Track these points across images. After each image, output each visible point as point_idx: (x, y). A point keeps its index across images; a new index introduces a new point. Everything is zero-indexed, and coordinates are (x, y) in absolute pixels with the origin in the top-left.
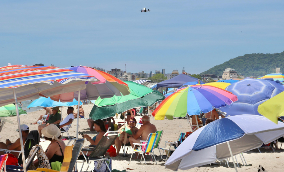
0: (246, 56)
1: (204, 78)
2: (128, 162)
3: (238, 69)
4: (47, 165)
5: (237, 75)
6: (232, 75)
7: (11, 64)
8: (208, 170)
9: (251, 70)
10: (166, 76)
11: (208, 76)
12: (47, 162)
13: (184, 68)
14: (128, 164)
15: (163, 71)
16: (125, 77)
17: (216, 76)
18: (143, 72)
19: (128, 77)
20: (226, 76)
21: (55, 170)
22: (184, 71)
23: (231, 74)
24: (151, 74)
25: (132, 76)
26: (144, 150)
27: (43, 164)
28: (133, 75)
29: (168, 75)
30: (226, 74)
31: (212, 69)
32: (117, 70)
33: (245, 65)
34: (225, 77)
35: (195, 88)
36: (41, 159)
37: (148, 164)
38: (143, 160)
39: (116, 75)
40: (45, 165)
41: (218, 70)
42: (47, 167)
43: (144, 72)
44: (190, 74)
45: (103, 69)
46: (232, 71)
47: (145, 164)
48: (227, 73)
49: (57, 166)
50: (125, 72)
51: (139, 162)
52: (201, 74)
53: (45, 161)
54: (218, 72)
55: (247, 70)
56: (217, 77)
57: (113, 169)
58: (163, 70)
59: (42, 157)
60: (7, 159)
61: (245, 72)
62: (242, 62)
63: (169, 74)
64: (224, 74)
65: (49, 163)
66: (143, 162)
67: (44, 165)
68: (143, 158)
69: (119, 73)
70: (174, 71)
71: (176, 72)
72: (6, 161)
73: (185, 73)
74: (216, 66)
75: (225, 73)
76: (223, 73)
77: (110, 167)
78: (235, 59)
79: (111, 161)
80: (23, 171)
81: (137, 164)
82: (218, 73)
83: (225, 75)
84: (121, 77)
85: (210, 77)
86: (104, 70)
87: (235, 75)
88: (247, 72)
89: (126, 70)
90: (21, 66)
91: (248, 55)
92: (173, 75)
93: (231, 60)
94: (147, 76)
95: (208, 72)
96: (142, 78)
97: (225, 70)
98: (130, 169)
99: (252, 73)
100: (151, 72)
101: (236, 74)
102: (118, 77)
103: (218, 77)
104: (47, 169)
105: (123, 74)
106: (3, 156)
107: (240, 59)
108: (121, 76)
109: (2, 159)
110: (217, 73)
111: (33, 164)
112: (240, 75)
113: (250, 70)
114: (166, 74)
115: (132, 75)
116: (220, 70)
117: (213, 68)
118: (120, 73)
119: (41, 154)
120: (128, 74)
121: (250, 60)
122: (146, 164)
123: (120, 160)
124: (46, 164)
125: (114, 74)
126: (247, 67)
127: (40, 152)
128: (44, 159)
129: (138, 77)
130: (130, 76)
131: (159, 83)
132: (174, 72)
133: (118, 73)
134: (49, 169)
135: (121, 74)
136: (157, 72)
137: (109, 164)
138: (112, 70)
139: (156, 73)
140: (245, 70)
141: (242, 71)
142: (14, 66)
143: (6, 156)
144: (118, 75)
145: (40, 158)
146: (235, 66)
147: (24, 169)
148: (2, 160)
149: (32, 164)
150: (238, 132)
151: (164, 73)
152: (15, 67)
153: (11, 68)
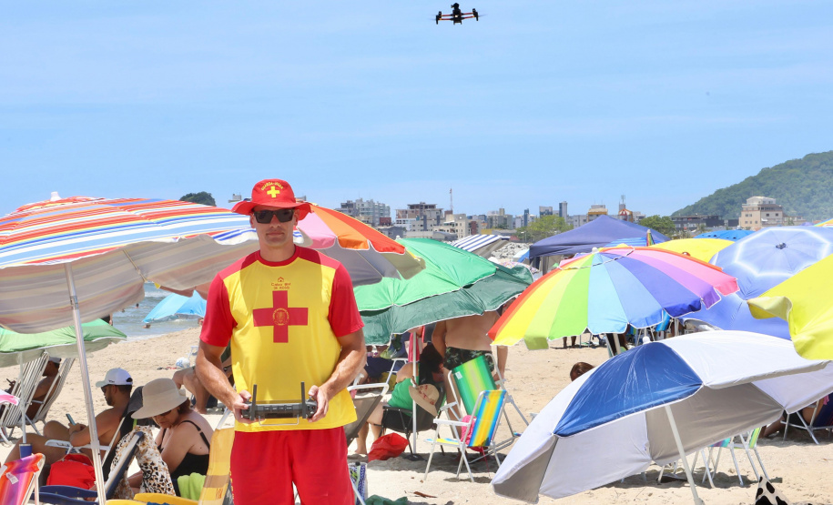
0: (810, 157)
1: (685, 225)
2: (421, 475)
3: (788, 198)
4: (163, 484)
5: (785, 215)
6: (768, 215)
7: (60, 195)
8: (650, 495)
9: (827, 201)
10: (572, 222)
11: (695, 219)
12: (162, 477)
13: (623, 197)
14: (422, 481)
15: (561, 208)
16: (449, 228)
17: (720, 219)
18: (502, 210)
19: (456, 228)
20: (748, 219)
21: (190, 498)
22: (623, 207)
23: (766, 213)
24: (526, 216)
25: (470, 224)
26: (468, 439)
27: (152, 483)
28: (473, 220)
29: (577, 218)
30: (750, 213)
31: (710, 199)
32: (426, 207)
33: (809, 186)
34: (746, 222)
35: (612, 256)
36: (147, 468)
37: (478, 480)
38: (464, 470)
39: (422, 223)
40: (159, 486)
41: (727, 203)
42: (163, 489)
43: (506, 213)
44: (642, 215)
45: (384, 205)
46: (767, 203)
47: (469, 480)
48: (753, 210)
49: (194, 487)
50: (450, 212)
51: (454, 476)
52: (674, 214)
53: (157, 473)
54: (728, 207)
55: (815, 200)
56: (722, 223)
57: (369, 496)
58: (561, 204)
59: (149, 463)
60: (41, 468)
61: (808, 207)
62: (798, 176)
63: (579, 216)
64: (743, 214)
65: (169, 478)
66: (463, 476)
67: (154, 485)
68: (464, 463)
69: (431, 215)
70: (593, 207)
71: (601, 210)
72: (38, 474)
73: (628, 213)
74: (719, 192)
75: (747, 210)
76: (742, 210)
77: (360, 490)
78: (776, 167)
79: (363, 471)
80: (96, 501)
81: (446, 480)
82: (725, 212)
83: (747, 216)
84: (436, 228)
85: (702, 222)
86: (389, 207)
87: (777, 215)
88: (813, 207)
89: (451, 206)
90: (87, 200)
91: (818, 154)
92: (591, 218)
93: (765, 172)
94: (514, 224)
95: (695, 207)
96: (498, 230)
97: (746, 202)
98: (424, 496)
99: (828, 209)
100: (527, 211)
101: (780, 213)
102: (429, 227)
103: (726, 222)
104: (162, 494)
105: (445, 219)
106: (29, 460)
107: (791, 168)
108: (438, 225)
109: (28, 467)
110: (724, 210)
111: (127, 483)
112: (793, 217)
113: (822, 201)
114: (571, 217)
115: (470, 221)
116: (732, 203)
117: (710, 196)
118: (434, 215)
119: (147, 455)
120: (457, 217)
121: (823, 171)
122: (472, 480)
123: (399, 470)
124: (161, 481)
125: (418, 219)
126: (813, 193)
127: (145, 447)
128: (156, 468)
129: (487, 228)
130: (464, 223)
131: (536, 244)
132: (593, 211)
133: (428, 216)
134: (171, 495)
135: (438, 219)
136: (542, 211)
137: (358, 480)
138: (412, 207)
139: (541, 214)
140: (807, 199)
141: (800, 205)
142: (68, 201)
143: (37, 459)
144: (429, 223)
145: (146, 464)
146: (778, 189)
147: (101, 498)
148: (25, 471)
149: (124, 481)
150: (684, 381)
151: (564, 214)
152: (70, 204)
153: (59, 205)
